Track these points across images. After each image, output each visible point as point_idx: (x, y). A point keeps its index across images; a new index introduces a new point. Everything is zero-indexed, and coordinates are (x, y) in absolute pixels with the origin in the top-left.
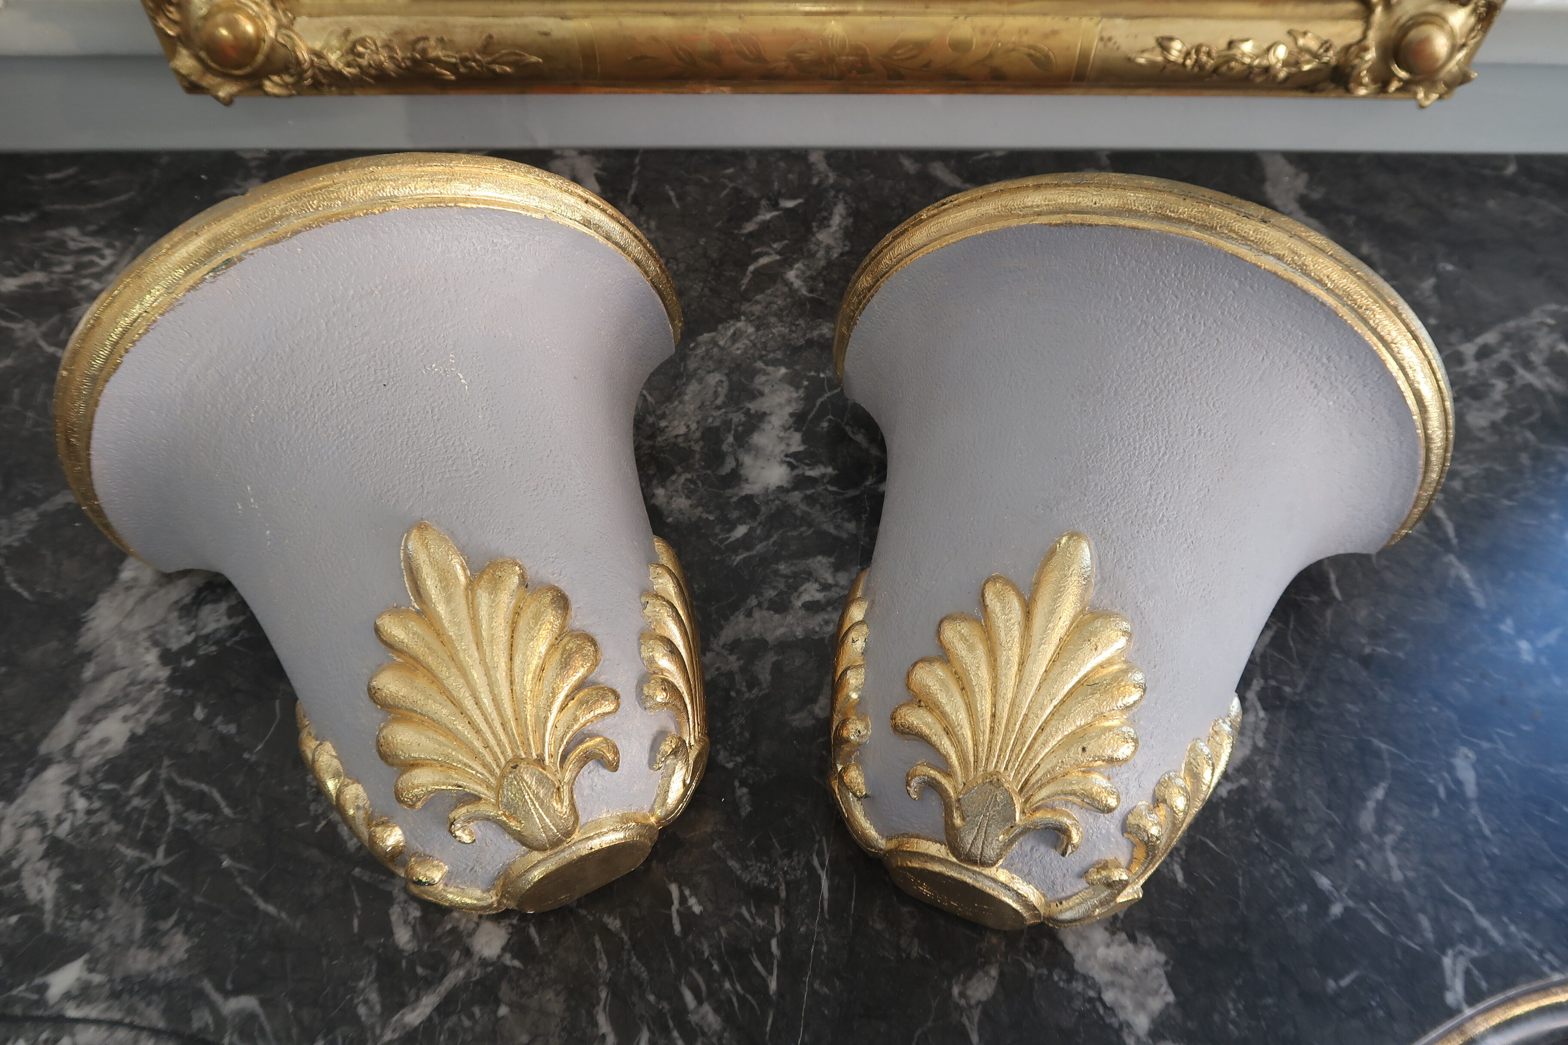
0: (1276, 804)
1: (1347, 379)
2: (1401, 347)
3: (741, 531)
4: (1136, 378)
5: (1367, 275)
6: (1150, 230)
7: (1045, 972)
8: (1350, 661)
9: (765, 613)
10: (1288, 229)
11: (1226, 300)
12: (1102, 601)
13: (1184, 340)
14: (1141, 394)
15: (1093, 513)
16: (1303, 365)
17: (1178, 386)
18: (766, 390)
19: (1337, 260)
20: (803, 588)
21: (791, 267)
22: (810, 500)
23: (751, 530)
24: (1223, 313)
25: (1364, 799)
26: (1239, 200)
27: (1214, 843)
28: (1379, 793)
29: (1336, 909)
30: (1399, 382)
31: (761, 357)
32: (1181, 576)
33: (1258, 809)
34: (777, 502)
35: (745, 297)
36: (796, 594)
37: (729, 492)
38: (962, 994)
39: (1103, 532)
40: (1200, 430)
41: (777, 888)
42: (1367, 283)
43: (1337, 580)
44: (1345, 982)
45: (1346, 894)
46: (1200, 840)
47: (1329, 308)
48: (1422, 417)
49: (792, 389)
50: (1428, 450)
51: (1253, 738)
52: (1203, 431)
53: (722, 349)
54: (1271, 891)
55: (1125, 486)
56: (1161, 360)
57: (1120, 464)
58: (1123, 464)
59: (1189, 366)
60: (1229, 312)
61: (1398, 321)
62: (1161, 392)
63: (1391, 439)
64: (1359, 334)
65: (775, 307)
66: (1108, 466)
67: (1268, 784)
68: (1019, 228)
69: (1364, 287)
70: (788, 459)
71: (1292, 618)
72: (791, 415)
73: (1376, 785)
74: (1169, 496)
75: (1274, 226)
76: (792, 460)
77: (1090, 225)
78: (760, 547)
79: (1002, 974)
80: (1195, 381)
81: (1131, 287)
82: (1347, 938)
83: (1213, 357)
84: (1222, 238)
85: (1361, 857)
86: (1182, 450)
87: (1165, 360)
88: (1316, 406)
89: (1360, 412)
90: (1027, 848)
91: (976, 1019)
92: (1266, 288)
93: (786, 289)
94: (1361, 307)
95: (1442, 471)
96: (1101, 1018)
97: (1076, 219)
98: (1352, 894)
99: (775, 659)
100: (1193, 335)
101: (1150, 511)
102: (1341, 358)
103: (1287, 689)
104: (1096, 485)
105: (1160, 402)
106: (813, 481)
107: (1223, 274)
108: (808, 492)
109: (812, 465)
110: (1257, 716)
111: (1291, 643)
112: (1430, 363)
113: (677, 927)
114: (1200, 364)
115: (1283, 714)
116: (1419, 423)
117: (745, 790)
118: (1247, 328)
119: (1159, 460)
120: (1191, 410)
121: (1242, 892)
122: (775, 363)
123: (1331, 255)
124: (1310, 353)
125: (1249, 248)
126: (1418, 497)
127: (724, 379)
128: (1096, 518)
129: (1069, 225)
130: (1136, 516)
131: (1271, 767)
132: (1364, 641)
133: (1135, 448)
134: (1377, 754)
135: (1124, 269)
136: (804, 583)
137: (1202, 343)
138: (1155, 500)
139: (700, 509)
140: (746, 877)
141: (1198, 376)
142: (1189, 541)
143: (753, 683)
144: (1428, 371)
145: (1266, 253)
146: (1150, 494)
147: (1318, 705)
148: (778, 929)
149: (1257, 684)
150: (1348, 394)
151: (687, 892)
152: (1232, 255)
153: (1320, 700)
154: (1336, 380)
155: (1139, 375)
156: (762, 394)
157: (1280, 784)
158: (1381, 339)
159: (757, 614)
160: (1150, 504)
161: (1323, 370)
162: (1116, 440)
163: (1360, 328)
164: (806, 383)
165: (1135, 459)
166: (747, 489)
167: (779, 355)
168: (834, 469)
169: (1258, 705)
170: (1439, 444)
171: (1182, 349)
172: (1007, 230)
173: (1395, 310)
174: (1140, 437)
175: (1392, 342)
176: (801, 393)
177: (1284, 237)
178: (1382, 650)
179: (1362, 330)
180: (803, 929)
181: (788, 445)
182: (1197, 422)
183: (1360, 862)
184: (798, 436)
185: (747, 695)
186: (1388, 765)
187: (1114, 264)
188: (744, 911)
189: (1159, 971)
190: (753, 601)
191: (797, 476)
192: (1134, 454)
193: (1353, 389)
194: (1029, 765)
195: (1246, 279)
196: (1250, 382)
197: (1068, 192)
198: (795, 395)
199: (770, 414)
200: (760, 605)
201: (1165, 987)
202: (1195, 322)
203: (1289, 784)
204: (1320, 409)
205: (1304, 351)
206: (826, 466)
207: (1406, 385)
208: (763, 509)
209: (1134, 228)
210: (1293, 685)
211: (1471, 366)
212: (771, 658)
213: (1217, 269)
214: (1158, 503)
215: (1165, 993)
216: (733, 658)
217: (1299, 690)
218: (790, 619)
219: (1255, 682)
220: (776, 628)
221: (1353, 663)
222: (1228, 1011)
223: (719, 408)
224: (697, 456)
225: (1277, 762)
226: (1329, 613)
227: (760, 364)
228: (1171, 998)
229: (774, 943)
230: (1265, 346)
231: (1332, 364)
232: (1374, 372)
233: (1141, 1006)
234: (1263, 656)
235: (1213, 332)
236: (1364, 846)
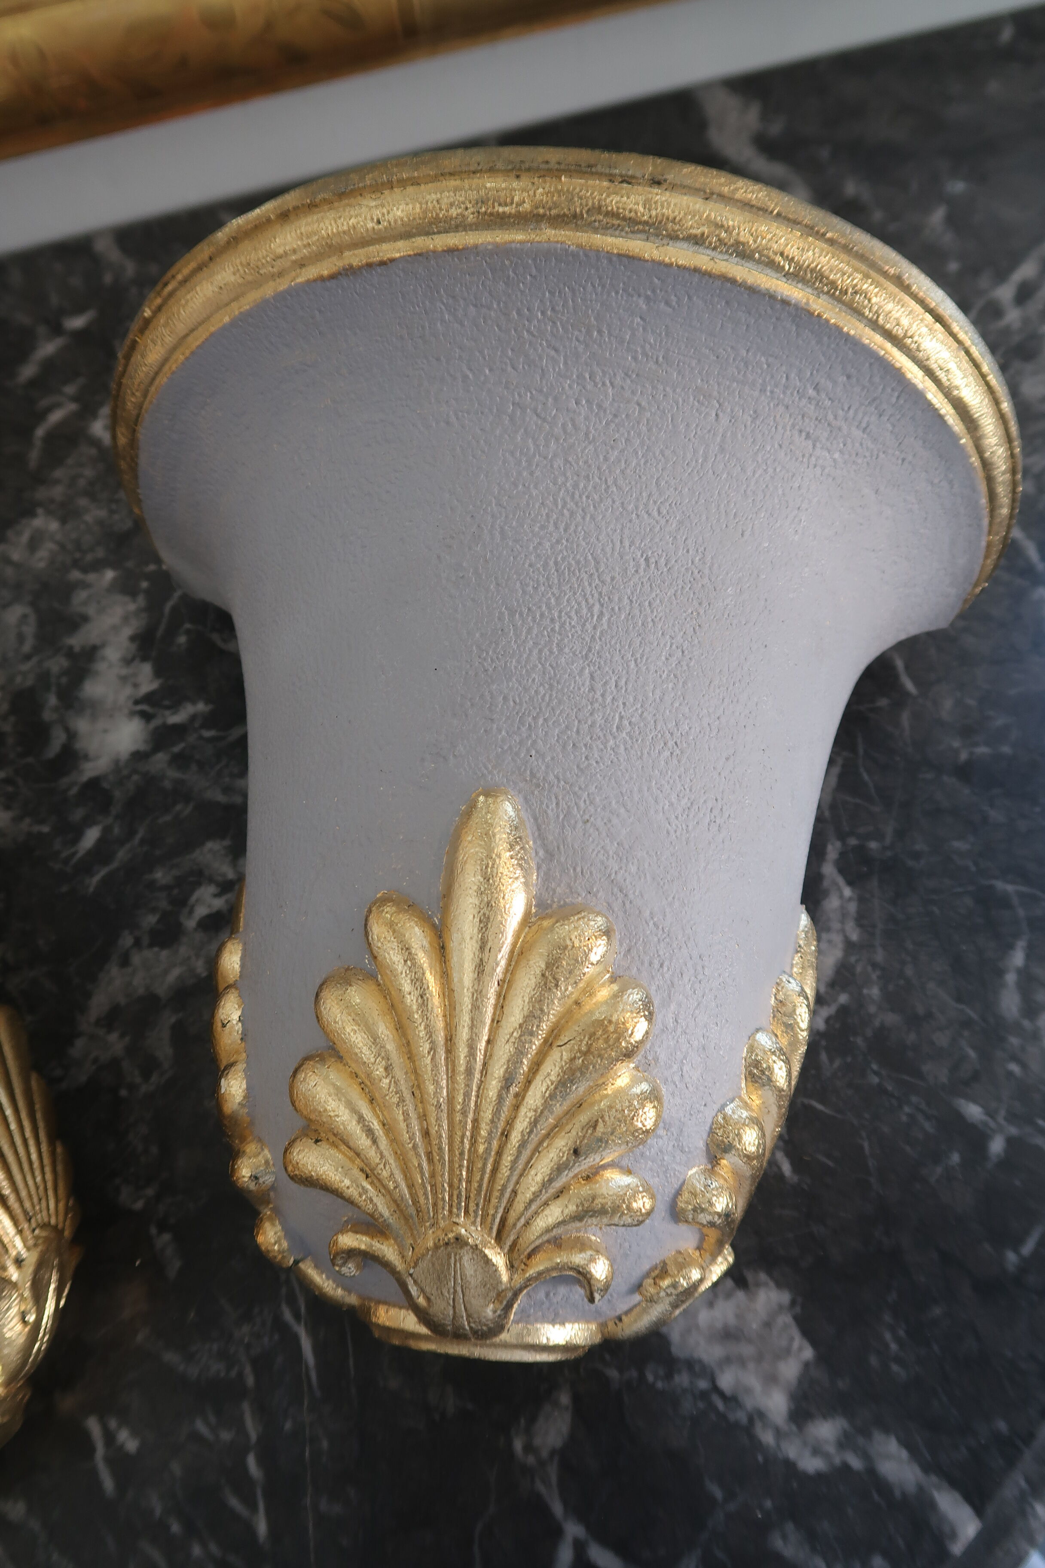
0: (891, 1019)
1: (852, 412)
2: (920, 340)
3: (92, 836)
4: (528, 504)
5: (843, 235)
6: (476, 247)
7: (634, 1374)
8: (945, 778)
9: (148, 954)
10: (697, 185)
11: (633, 335)
12: (554, 891)
13: (587, 418)
14: (542, 527)
15: (510, 748)
16: (781, 409)
17: (596, 497)
18: (91, 611)
19: (788, 220)
20: (194, 898)
21: (94, 415)
22: (180, 761)
23: (107, 830)
24: (635, 358)
25: (1000, 973)
26: (606, 155)
27: (822, 1102)
28: (1018, 958)
29: (997, 1146)
30: (929, 396)
31: (76, 564)
32: (671, 804)
33: (869, 1033)
34: (135, 777)
35: (39, 479)
36: (186, 911)
37: (64, 781)
38: (528, 1448)
39: (533, 775)
40: (647, 560)
41: (240, 1375)
42: (847, 249)
43: (907, 667)
44: (1028, 1248)
45: (1006, 1119)
46: (803, 1105)
47: (797, 307)
48: (972, 437)
49: (127, 599)
50: (990, 480)
51: (843, 931)
52: (653, 560)
53: (17, 566)
54: (908, 1149)
55: (551, 687)
56: (559, 462)
57: (535, 652)
58: (540, 651)
59: (606, 459)
60: (645, 354)
61: (907, 298)
62: (572, 513)
63: (936, 481)
64: (853, 337)
65: (82, 482)
66: (518, 662)
67: (875, 992)
68: (281, 297)
69: (843, 256)
70: (139, 707)
71: (860, 740)
72: (133, 639)
73: (1011, 947)
74: (622, 683)
75: (673, 187)
76: (144, 707)
77: (382, 263)
78: (122, 855)
79: (576, 1399)
80: (621, 482)
81: (481, 352)
82: (1017, 1183)
83: (639, 435)
84: (596, 231)
85: (1014, 1058)
86: (626, 601)
87: (566, 461)
88: (815, 466)
89: (882, 455)
90: (541, 1295)
91: (554, 1479)
92: (690, 298)
93: (93, 451)
94: (846, 293)
95: (1013, 500)
96: (723, 1417)
97: (356, 258)
98: (1013, 1117)
99: (173, 1020)
100: (599, 406)
101: (598, 718)
102: (835, 383)
103: (873, 845)
104: (505, 699)
105: (575, 532)
106: (179, 730)
107: (617, 293)
108: (176, 749)
109: (175, 707)
110: (841, 896)
111: (866, 777)
112: (968, 353)
113: (108, 1484)
114: (622, 451)
115: (874, 883)
116: (971, 449)
117: (166, 1237)
118: (679, 373)
119: (595, 628)
120: (626, 531)
121: (871, 1163)
122: (97, 566)
123: (779, 215)
124: (786, 387)
125: (644, 236)
126: (989, 545)
127: (28, 610)
128: (517, 754)
129: (350, 271)
130: (578, 732)
131: (874, 965)
132: (956, 744)
133: (552, 620)
134: (1004, 902)
135: (462, 324)
136: (192, 891)
137: (615, 416)
138: (603, 695)
139: (27, 820)
140: (193, 1372)
141: (623, 472)
142: (671, 743)
143: (149, 1066)
144: (966, 365)
145: (673, 237)
146: (592, 689)
147: (916, 856)
148: (253, 1436)
149: (833, 851)
150: (857, 433)
151: (113, 1424)
152: (619, 255)
153: (918, 847)
154: (836, 417)
155: (531, 496)
156: (85, 619)
157: (891, 987)
158: (889, 335)
159: (136, 959)
160: (596, 705)
161: (813, 407)
162: (521, 614)
163: (853, 327)
164: (145, 585)
165: (556, 638)
166: (90, 770)
167: (100, 553)
168: (206, 704)
169: (841, 881)
170: (1004, 468)
171: (587, 434)
172: (263, 306)
173: (898, 281)
174: (557, 599)
175: (905, 336)
176: (141, 601)
177: (696, 204)
178: (982, 750)
179: (856, 329)
180: (288, 1426)
181: (136, 686)
182: (639, 548)
183: (1014, 1067)
184: (147, 669)
185: (144, 1089)
186: (1021, 912)
187: (443, 321)
188: (200, 1426)
189: (786, 1319)
190: (127, 940)
191: (157, 729)
192: (553, 630)
193: (864, 425)
194: (500, 1198)
195: (654, 291)
196: (705, 459)
197: (331, 214)
198: (132, 607)
199: (103, 645)
200: (137, 943)
201: (798, 1340)
202: (596, 385)
203: (902, 982)
204: (823, 468)
205: (776, 386)
206: (194, 703)
207: (940, 396)
208: (117, 794)
209: (451, 251)
210: (879, 836)
211: (1013, 316)
212: (169, 1019)
213: (603, 287)
214: (609, 699)
215: (800, 1349)
216: (113, 1037)
217: (888, 841)
218: (183, 950)
219: (830, 848)
220: (166, 972)
221: (949, 780)
222: (887, 1346)
223: (28, 657)
224: (10, 741)
225: (880, 956)
226: (905, 718)
227: (76, 575)
228: (808, 1353)
229: (251, 1461)
230: (715, 393)
231: (823, 396)
232: (889, 390)
233: (771, 1379)
234: (833, 807)
235: (628, 394)
236: (1014, 1041)
